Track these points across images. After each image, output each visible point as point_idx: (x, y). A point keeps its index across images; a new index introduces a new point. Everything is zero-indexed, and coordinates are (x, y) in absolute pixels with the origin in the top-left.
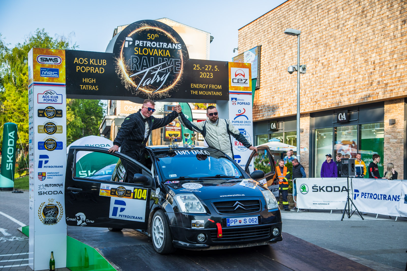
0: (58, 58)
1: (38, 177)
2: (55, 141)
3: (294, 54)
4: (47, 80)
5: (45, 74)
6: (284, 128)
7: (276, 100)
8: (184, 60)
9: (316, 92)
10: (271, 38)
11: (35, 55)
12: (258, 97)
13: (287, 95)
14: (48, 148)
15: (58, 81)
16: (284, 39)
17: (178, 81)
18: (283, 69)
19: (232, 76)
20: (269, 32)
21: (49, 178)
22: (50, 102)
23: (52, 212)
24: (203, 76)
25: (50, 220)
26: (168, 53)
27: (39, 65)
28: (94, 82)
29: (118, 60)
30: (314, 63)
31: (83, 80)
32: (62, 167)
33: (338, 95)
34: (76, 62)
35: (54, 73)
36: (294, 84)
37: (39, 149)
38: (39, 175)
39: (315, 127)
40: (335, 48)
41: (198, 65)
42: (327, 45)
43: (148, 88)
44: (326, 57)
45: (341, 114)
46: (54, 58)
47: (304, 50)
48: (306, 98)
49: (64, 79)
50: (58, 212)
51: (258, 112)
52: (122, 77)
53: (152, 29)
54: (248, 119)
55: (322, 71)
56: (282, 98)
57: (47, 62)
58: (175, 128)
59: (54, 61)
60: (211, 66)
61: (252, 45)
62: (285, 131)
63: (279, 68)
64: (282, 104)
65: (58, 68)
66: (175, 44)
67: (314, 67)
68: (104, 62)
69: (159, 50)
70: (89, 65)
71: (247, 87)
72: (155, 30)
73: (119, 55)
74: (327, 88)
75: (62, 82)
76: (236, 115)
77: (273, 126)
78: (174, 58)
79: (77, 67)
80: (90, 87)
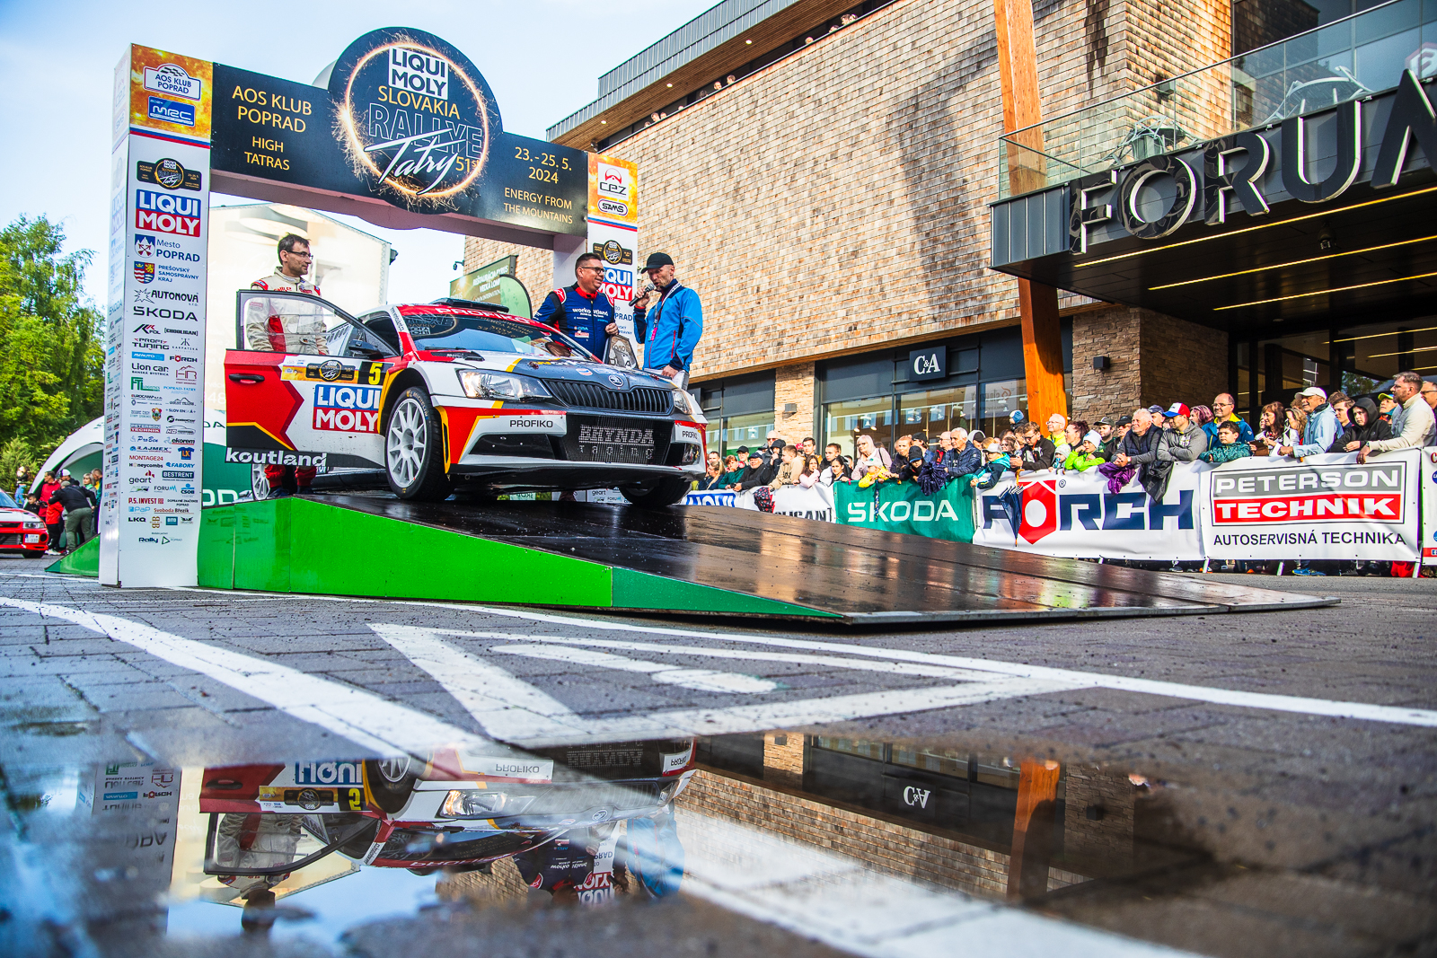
15: (192, 132)
28: (279, 149)
29: (339, 109)
31: (254, 141)
34: (238, 97)
49: (207, 130)
52: (346, 148)
68: (306, 107)
70: (270, 109)
73: (343, 97)
75: (201, 137)
79: (240, 107)
80: (270, 161)
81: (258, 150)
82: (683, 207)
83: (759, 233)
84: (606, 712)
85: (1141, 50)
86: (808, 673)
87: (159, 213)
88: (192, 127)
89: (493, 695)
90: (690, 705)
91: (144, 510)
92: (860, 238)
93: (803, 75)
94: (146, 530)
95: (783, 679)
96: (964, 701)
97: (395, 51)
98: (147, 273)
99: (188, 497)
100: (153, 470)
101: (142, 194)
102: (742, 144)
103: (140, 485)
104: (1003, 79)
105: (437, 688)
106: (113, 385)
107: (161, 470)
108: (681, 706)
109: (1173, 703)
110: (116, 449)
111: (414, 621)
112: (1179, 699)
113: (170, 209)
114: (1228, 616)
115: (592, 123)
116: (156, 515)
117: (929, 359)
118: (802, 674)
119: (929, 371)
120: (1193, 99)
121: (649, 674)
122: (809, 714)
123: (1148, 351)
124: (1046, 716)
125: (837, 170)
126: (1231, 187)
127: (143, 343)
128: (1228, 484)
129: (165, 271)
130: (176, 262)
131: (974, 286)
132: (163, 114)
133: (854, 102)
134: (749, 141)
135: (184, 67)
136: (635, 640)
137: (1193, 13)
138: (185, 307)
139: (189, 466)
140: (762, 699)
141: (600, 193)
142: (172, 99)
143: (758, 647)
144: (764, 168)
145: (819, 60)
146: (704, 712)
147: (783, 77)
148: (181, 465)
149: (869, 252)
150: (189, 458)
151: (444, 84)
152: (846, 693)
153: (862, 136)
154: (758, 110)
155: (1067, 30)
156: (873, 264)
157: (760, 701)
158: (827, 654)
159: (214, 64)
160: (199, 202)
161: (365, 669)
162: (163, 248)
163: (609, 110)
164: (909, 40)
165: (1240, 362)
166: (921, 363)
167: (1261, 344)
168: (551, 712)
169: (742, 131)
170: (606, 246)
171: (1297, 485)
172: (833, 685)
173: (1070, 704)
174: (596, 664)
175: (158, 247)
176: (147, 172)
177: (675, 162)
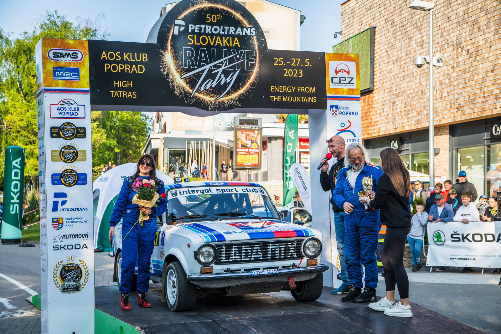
0: (77, 52)
1: (53, 225)
2: (75, 172)
3: (425, 38)
4: (62, 84)
5: (59, 76)
6: (410, 148)
7: (398, 107)
9: (459, 94)
10: (391, 15)
11: (44, 48)
12: (372, 102)
13: (416, 99)
14: (65, 182)
15: (79, 85)
16: (410, 17)
17: (252, 83)
18: (408, 60)
19: (331, 73)
20: (386, 6)
21: (68, 226)
22: (67, 116)
23: (74, 274)
24: (287, 74)
25: (70, 286)
26: (236, 42)
27: (51, 63)
28: (130, 86)
29: (164, 54)
30: (455, 51)
31: (115, 84)
32: (86, 209)
33: (491, 98)
34: (104, 58)
35: (73, 75)
36: (424, 83)
37: (53, 183)
38: (53, 222)
39: (458, 146)
40: (487, 26)
41: (280, 59)
42: (475, 23)
43: (208, 94)
44: (473, 41)
45: (497, 125)
46: (72, 52)
47: (440, 31)
48: (442, 104)
49: (87, 83)
50: (82, 275)
51: (372, 125)
52: (170, 78)
53: (213, 8)
54: (355, 136)
55: (467, 62)
56: (407, 103)
57: (62, 58)
58: (250, 150)
59: (72, 57)
60: (300, 59)
61: (362, 27)
62: (411, 152)
63: (402, 59)
64: (407, 113)
65: (78, 67)
66: (247, 29)
67: (455, 57)
68: (144, 57)
69: (224, 38)
70: (123, 62)
71: (354, 89)
72: (217, 9)
73: (166, 46)
74: (475, 88)
75: (84, 87)
76: (338, 130)
77: (394, 145)
78: (245, 49)
79: (106, 64)
80: (125, 94)
81: (118, 89)
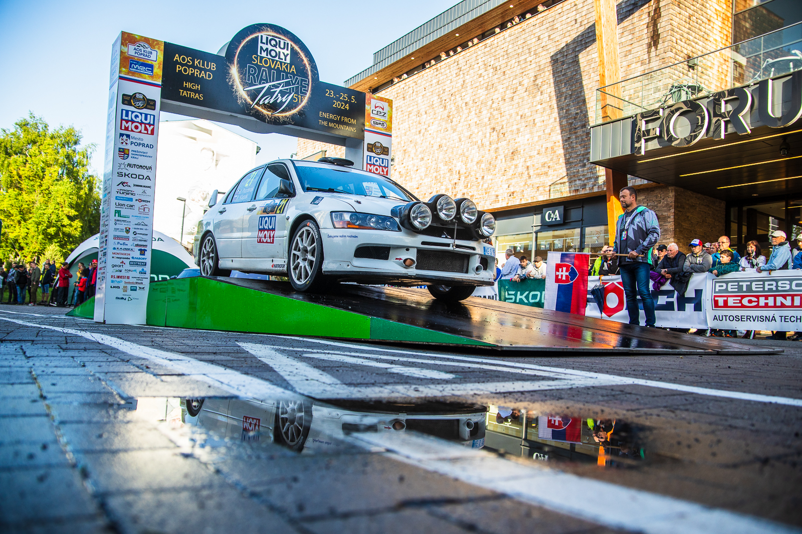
8: (312, 81)
24: (336, 105)
28: (198, 88)
29: (231, 67)
31: (185, 84)
34: (177, 60)
49: (160, 78)
52: (234, 89)
68: (213, 66)
70: (193, 67)
73: (233, 61)
75: (156, 82)
79: (178, 66)
80: (192, 95)
81: (186, 89)
82: (418, 125)
83: (460, 140)
84: (361, 384)
85: (678, 41)
86: (473, 372)
87: (133, 122)
88: (152, 76)
89: (301, 374)
90: (407, 383)
91: (119, 282)
92: (516, 145)
93: (487, 54)
94: (120, 293)
95: (459, 374)
96: (558, 387)
97: (262, 36)
98: (125, 154)
99: (143, 276)
100: (125, 261)
101: (124, 112)
102: (452, 91)
103: (117, 268)
104: (600, 57)
105: (271, 370)
106: (105, 214)
107: (129, 260)
108: (402, 383)
109: (675, 393)
110: (105, 249)
111: (261, 342)
112: (679, 391)
113: (138, 120)
114: (716, 356)
115: (369, 79)
116: (125, 285)
117: (554, 213)
118: (470, 372)
119: (554, 220)
120: (709, 69)
121: (386, 368)
122: (472, 390)
123: (679, 211)
124: (602, 396)
125: (506, 107)
126: (728, 119)
127: (122, 192)
128: (722, 286)
129: (135, 153)
130: (140, 148)
131: (580, 172)
132: (137, 69)
133: (515, 69)
134: (456, 90)
135: (149, 44)
136: (381, 355)
137: (709, 20)
138: (145, 173)
139: (144, 259)
140: (447, 382)
141: (372, 115)
142: (142, 61)
143: (448, 360)
144: (464, 104)
145: (496, 45)
146: (414, 387)
147: (475, 55)
148: (139, 258)
149: (522, 152)
150: (144, 254)
151: (288, 54)
152: (493, 381)
153: (520, 88)
154: (461, 73)
155: (637, 30)
156: (524, 159)
157: (445, 382)
158: (486, 364)
159: (165, 42)
160: (154, 116)
161: (233, 360)
162: (134, 141)
163: (379, 72)
164: (547, 35)
165: (732, 219)
166: (549, 215)
167: (745, 208)
168: (331, 382)
169: (452, 84)
170: (374, 145)
171: (764, 288)
172: (486, 378)
173: (617, 391)
174: (358, 363)
175: (131, 140)
176: (127, 100)
177: (414, 101)
